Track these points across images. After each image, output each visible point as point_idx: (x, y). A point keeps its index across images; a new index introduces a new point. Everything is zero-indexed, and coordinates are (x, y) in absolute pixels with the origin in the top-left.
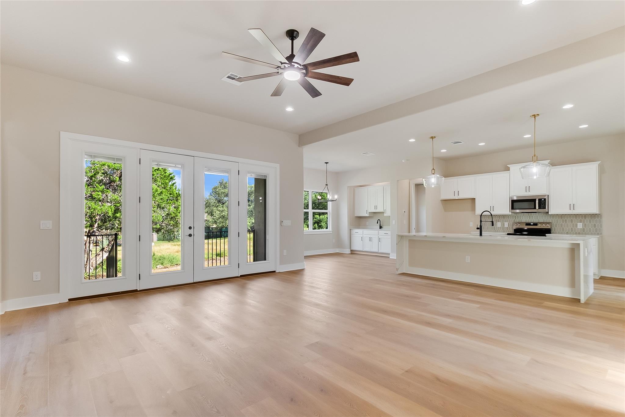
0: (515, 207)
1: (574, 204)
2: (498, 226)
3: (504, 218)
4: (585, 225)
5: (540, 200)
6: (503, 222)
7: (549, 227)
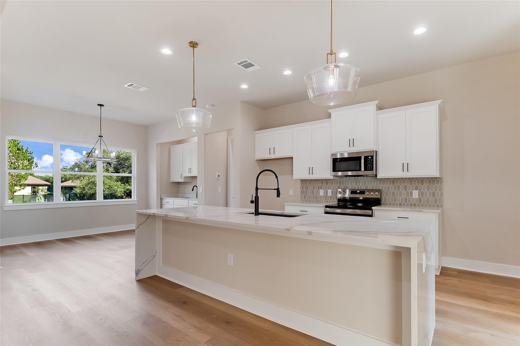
0: (337, 169)
1: (408, 163)
2: (320, 195)
3: (327, 183)
4: (422, 193)
5: (366, 158)
6: (326, 189)
7: (379, 197)
